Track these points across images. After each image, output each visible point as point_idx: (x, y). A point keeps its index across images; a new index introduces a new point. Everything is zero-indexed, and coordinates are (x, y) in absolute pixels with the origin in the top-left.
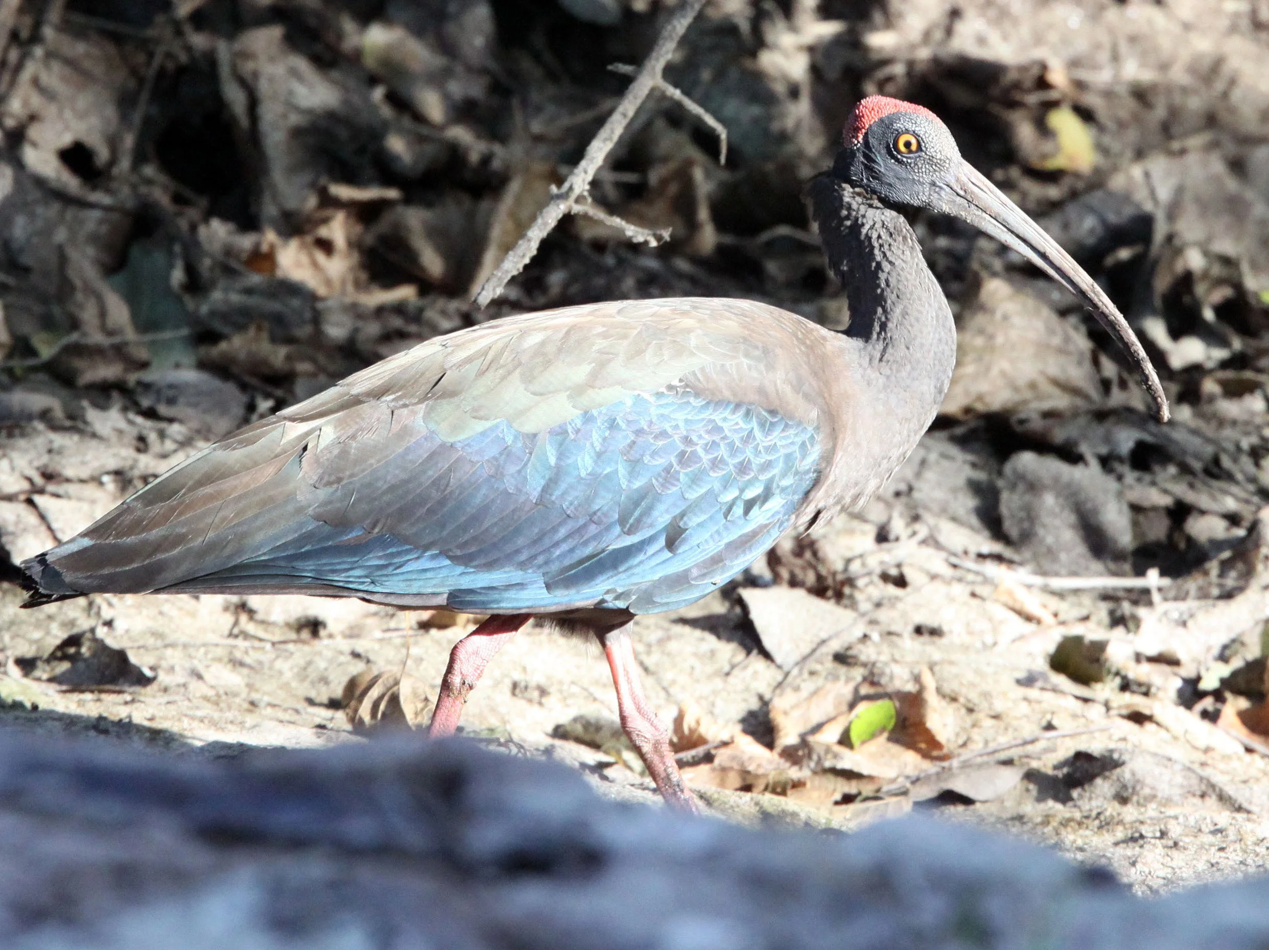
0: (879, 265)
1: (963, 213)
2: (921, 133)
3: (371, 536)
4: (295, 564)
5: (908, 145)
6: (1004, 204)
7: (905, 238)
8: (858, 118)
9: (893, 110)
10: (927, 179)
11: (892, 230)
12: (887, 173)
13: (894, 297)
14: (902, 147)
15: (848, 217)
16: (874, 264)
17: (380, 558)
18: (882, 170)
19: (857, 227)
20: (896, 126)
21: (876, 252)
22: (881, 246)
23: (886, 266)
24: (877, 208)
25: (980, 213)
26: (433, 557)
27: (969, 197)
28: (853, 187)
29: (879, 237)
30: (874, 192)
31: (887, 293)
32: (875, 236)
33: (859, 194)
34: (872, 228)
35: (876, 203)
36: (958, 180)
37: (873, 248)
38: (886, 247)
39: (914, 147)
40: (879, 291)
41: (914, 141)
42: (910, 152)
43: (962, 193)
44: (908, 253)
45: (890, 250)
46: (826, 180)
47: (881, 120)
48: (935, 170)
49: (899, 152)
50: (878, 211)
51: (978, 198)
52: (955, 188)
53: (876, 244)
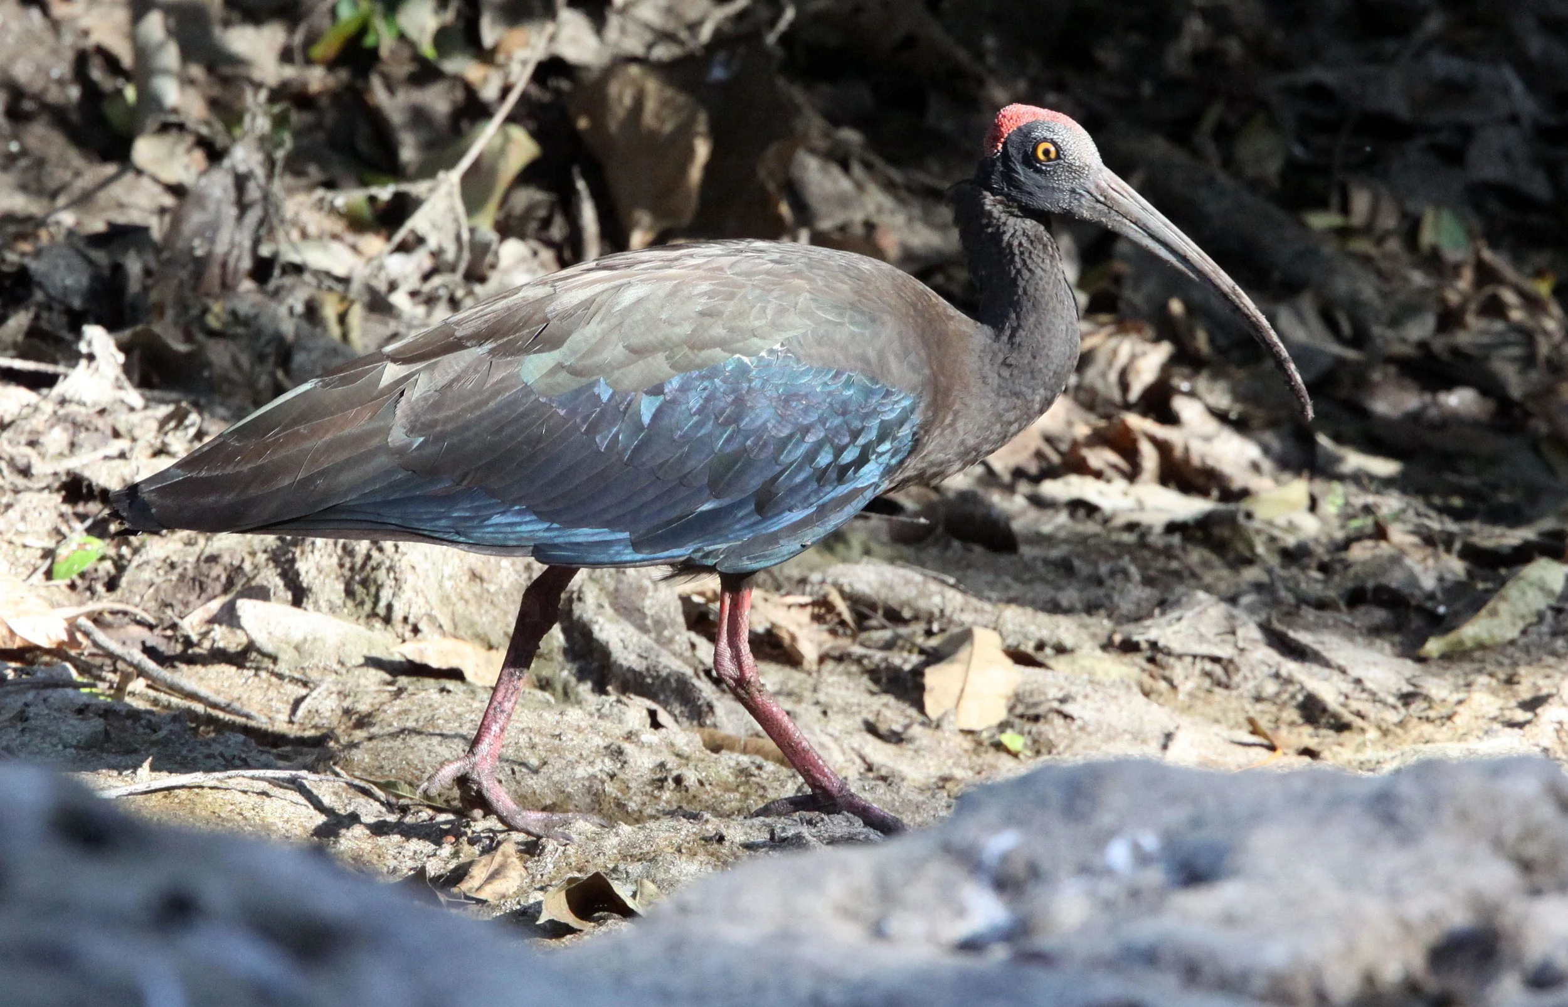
0: (1019, 272)
1: (1104, 220)
2: (1059, 141)
3: (460, 488)
4: (381, 511)
5: (1046, 152)
6: (1144, 209)
7: (1045, 246)
8: (998, 127)
9: (1032, 119)
10: (1067, 186)
11: (1033, 238)
12: (1027, 182)
13: (1030, 305)
14: (1041, 156)
15: (989, 225)
16: (1014, 272)
17: (467, 510)
18: (1022, 179)
19: (998, 235)
20: (1034, 135)
21: (1017, 259)
22: (1022, 253)
23: (1026, 274)
24: (1017, 216)
25: (1120, 218)
26: (520, 513)
27: (1109, 203)
28: (993, 194)
29: (1020, 244)
30: (1014, 200)
31: (1024, 300)
32: (1016, 243)
33: (1001, 202)
34: (1013, 236)
35: (1016, 211)
36: (1097, 186)
37: (1014, 255)
38: (1027, 255)
39: (1053, 155)
40: (1016, 298)
41: (1052, 149)
42: (1050, 160)
43: (1102, 199)
44: (1048, 261)
45: (1030, 257)
46: (968, 187)
47: (1019, 129)
48: (1074, 178)
49: (1039, 161)
50: (1019, 220)
51: (1118, 204)
52: (1095, 194)
53: (1017, 252)
